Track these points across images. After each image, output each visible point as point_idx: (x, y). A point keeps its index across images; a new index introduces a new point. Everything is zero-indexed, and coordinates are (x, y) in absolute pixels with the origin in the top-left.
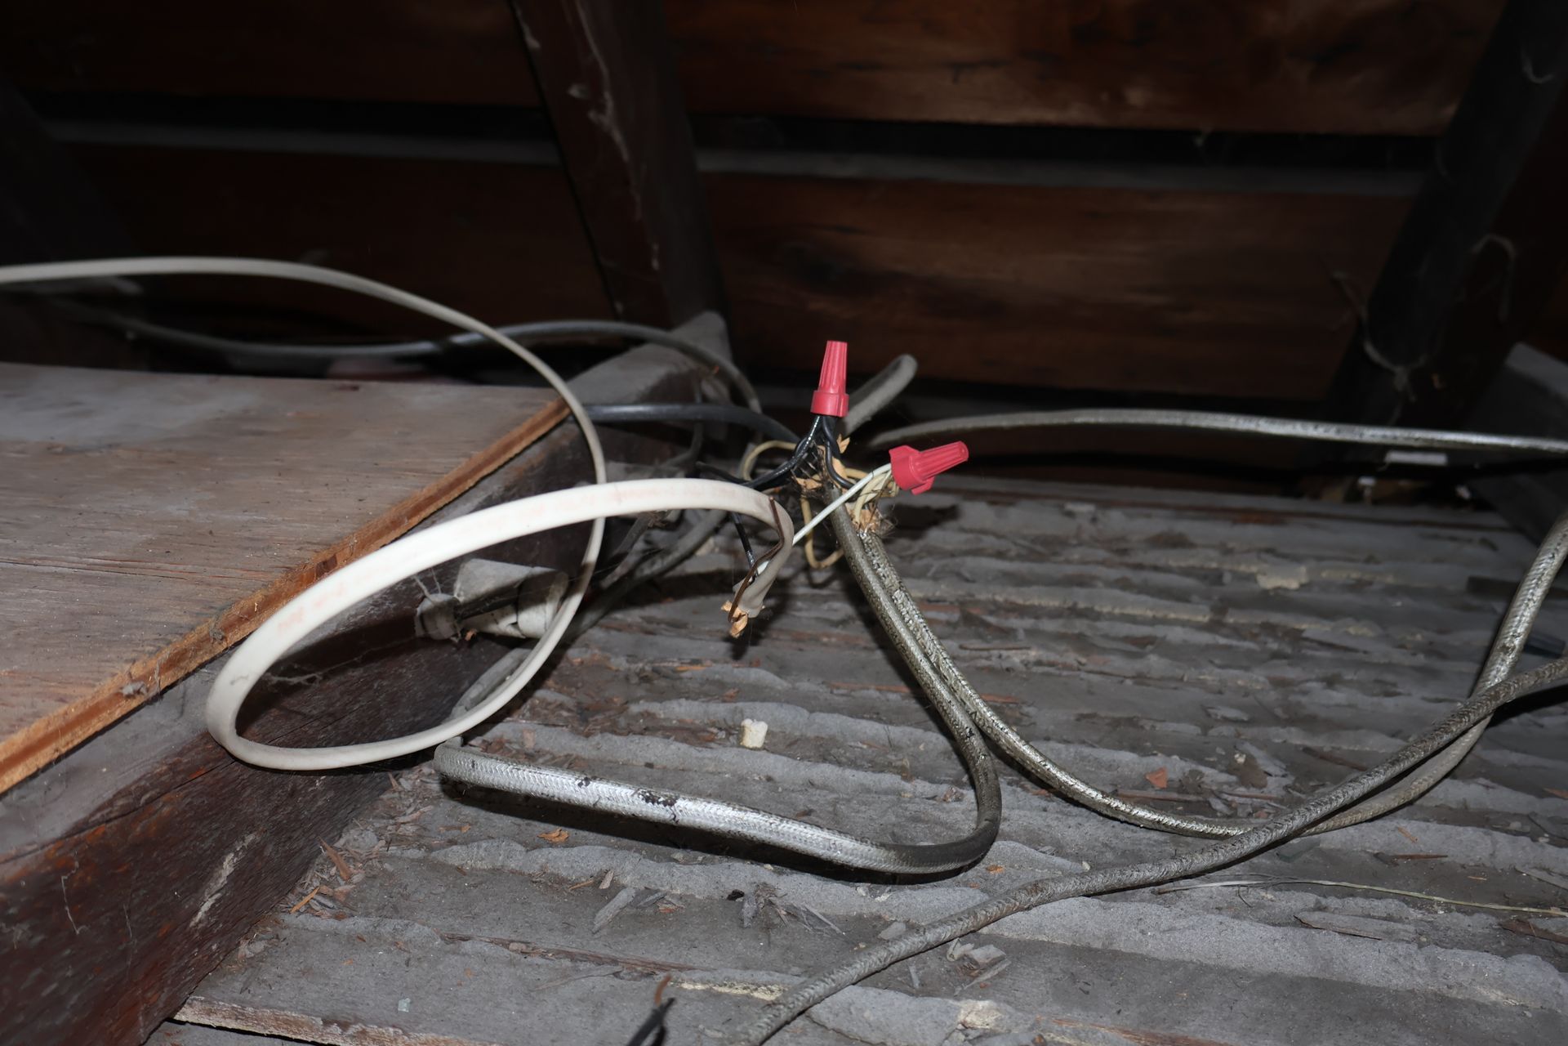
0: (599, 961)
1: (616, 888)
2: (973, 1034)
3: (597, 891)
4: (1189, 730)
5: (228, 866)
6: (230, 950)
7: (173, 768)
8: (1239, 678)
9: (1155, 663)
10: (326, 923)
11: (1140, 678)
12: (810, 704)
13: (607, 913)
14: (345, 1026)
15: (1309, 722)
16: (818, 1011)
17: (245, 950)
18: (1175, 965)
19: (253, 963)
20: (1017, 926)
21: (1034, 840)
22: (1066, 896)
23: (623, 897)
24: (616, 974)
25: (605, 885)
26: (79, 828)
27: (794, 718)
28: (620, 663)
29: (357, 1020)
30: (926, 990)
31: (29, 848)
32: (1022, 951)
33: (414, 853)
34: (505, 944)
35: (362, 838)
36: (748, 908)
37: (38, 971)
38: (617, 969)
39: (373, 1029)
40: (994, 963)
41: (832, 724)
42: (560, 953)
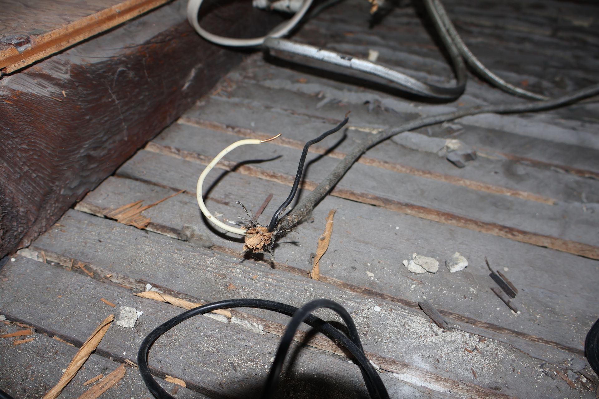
0: (317, 118)
1: (323, 97)
2: (449, 150)
3: (316, 98)
4: (538, 69)
5: (193, 73)
6: (194, 103)
7: (176, 30)
8: (560, 54)
9: (528, 46)
10: (224, 99)
11: (521, 51)
12: (394, 49)
13: (321, 104)
14: (233, 128)
15: (586, 70)
16: (395, 138)
17: (199, 104)
18: (524, 137)
19: (202, 108)
20: (468, 120)
21: (476, 96)
22: (488, 112)
23: (326, 101)
24: (324, 122)
25: (320, 96)
26: (148, 42)
27: (388, 53)
28: (323, 31)
29: (237, 127)
30: (434, 135)
31: (133, 46)
32: (469, 128)
33: (253, 82)
34: (286, 110)
35: (235, 75)
36: (371, 106)
37: (137, 90)
38: (324, 121)
39: (243, 130)
40: (459, 130)
41: (402, 55)
42: (304, 115)
